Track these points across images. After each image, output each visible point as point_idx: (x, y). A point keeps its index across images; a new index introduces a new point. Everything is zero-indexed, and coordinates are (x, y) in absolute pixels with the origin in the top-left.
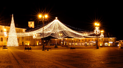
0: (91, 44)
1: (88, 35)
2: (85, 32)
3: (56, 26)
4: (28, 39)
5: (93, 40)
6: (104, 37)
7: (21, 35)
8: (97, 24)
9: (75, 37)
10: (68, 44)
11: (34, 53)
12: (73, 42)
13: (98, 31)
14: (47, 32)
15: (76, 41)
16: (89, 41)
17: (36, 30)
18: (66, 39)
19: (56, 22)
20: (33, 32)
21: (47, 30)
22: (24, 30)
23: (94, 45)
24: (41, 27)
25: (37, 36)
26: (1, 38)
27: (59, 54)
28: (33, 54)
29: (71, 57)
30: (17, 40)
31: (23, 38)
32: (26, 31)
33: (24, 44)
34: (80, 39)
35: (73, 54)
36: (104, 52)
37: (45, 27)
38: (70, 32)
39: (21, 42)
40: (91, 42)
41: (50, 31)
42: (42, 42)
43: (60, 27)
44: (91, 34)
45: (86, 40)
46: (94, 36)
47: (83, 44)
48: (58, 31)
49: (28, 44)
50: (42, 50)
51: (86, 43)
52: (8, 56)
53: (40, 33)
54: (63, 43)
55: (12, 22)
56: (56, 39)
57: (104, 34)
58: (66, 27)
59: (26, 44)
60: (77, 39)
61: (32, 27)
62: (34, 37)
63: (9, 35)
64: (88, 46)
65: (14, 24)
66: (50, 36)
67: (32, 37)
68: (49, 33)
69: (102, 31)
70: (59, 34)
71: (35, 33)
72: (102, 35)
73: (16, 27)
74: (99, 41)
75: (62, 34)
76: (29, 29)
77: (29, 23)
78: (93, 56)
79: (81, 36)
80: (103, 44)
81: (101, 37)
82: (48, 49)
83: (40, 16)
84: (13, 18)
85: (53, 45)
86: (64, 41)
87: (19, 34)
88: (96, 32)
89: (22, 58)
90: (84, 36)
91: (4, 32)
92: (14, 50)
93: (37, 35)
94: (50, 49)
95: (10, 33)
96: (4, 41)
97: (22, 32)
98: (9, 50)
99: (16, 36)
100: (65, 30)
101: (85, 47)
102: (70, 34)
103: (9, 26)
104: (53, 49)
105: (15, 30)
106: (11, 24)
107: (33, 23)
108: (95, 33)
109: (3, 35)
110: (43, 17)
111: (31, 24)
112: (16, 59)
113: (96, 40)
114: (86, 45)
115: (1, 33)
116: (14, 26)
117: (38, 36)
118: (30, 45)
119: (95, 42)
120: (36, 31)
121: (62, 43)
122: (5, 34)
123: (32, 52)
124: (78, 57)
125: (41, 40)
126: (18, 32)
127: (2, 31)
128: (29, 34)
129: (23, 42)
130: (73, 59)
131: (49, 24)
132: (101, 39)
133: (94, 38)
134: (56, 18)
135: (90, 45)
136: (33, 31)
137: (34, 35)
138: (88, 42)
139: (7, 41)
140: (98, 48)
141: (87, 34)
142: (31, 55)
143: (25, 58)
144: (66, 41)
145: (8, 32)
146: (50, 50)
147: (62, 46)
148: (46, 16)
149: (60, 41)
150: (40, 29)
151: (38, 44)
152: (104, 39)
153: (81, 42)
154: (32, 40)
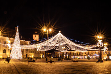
0: (94, 57)
1: (91, 48)
2: (88, 45)
3: (59, 40)
4: (32, 52)
5: (96, 53)
6: (108, 50)
7: (25, 47)
8: (99, 37)
9: (77, 50)
10: (71, 57)
11: (37, 65)
12: (75, 55)
13: (101, 44)
14: (51, 45)
15: (78, 54)
16: (92, 53)
17: (41, 42)
18: (69, 52)
19: (60, 35)
20: (38, 45)
21: (51, 43)
22: (28, 42)
23: (98, 59)
24: (46, 40)
25: (41, 49)
26: (3, 49)
27: (62, 67)
28: (36, 66)
29: (75, 70)
30: (21, 52)
31: (27, 50)
32: (30, 44)
33: (28, 57)
34: (83, 52)
35: (75, 67)
36: (109, 66)
37: (49, 41)
38: (73, 45)
39: (25, 54)
40: (94, 56)
41: (54, 44)
42: (46, 55)
43: (63, 41)
44: (94, 47)
45: (89, 53)
46: (97, 49)
47: (86, 57)
48: (62, 44)
49: (32, 57)
50: (46, 63)
51: (89, 56)
52: (11, 69)
53: (44, 46)
54: (66, 56)
55: (17, 34)
56: (59, 52)
57: (108, 47)
58: (69, 41)
59: (30, 57)
60: (79, 52)
61: (36, 40)
62: (38, 50)
63: (13, 47)
64: (91, 59)
65: (19, 37)
66: (53, 49)
67: (36, 49)
68: (53, 46)
69: (106, 44)
70: (63, 47)
71: (39, 46)
72: (106, 48)
73: (20, 39)
74: (102, 54)
75: (65, 48)
76: (33, 42)
77: (34, 36)
78: (97, 70)
79: (84, 50)
80: (107, 57)
81: (104, 50)
82: (51, 62)
83: (44, 30)
84: (18, 30)
85: (56, 58)
86: (67, 54)
87: (23, 46)
88: (99, 44)
89: (25, 71)
90: (87, 49)
91: (7, 44)
92: (17, 62)
93: (41, 47)
94: (54, 61)
95: (14, 45)
96: (7, 53)
97: (26, 44)
98: (12, 62)
99: (20, 48)
100: (68, 43)
101: (88, 60)
102: (73, 47)
103: (14, 37)
104: (56, 62)
105: (19, 42)
106: (16, 36)
107: (38, 36)
108: (98, 45)
109: (6, 47)
110: (48, 31)
111: (36, 37)
112: (18, 72)
113: (99, 53)
115: (4, 44)
116: (19, 38)
117: (42, 49)
118: (34, 58)
119: (98, 56)
120: (41, 44)
121: (65, 56)
122: (9, 45)
123: (36, 64)
124: (81, 71)
125: (45, 53)
126: (22, 44)
127: (5, 43)
128: (33, 47)
129: (27, 55)
130: (75, 73)
131: (53, 38)
132: (105, 52)
133: (97, 51)
134: (60, 32)
135: (93, 59)
136: (38, 43)
137: (38, 48)
138: (91, 55)
139: (10, 53)
140: (102, 61)
141: (89, 47)
142: (35, 68)
143: (28, 71)
144: (69, 54)
145: (12, 44)
146: (53, 63)
147: (65, 59)
148: (50, 30)
149: (63, 54)
150: (44, 42)
151: (41, 57)
152: (108, 52)
153: (84, 55)
154: (36, 53)
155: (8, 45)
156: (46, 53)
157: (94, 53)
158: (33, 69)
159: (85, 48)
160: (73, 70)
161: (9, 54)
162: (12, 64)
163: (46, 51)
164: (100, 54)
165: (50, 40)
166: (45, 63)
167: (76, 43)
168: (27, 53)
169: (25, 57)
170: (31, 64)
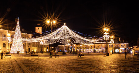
0: (100, 50)
1: (97, 41)
2: (94, 38)
3: (64, 33)
4: (35, 46)
5: (102, 46)
6: (115, 43)
7: (27, 40)
8: (106, 29)
9: (83, 44)
10: (76, 50)
11: (41, 60)
12: (81, 49)
13: (107, 37)
14: (55, 38)
15: (84, 47)
16: (98, 47)
17: (44, 35)
18: (74, 45)
19: (65, 27)
20: (41, 38)
21: (55, 36)
22: (30, 36)
23: (104, 52)
24: (49, 33)
25: (44, 42)
26: (3, 43)
27: (67, 61)
28: (39, 61)
29: (80, 64)
30: (23, 46)
31: (29, 44)
32: (33, 37)
34: (89, 45)
35: (81, 61)
36: (115, 59)
37: (53, 34)
38: (78, 38)
39: (27, 48)
40: (100, 49)
41: (58, 37)
42: (50, 48)
43: (68, 34)
44: (100, 40)
45: (95, 46)
46: (104, 42)
47: (92, 50)
48: (66, 37)
49: (35, 51)
51: (95, 49)
52: (12, 64)
53: (48, 40)
54: (72, 50)
55: (17, 26)
56: (64, 46)
57: (114, 40)
58: (75, 34)
59: (33, 50)
60: (85, 45)
61: (39, 33)
62: (42, 43)
63: (13, 41)
64: (97, 52)
65: (20, 29)
66: (58, 42)
67: (39, 43)
68: (57, 39)
69: (112, 37)
70: (68, 41)
71: (43, 40)
72: (112, 41)
74: (109, 47)
75: (70, 41)
76: (36, 35)
77: (37, 28)
78: (103, 63)
79: (89, 43)
80: (113, 50)
81: (111, 43)
83: (48, 22)
84: (18, 22)
85: (61, 52)
86: (72, 47)
87: (25, 39)
88: (106, 37)
89: (27, 66)
90: (93, 42)
92: (19, 57)
93: (44, 41)
94: (58, 55)
95: (14, 39)
96: (7, 48)
97: (28, 37)
99: (22, 42)
100: (73, 36)
101: (94, 53)
102: (79, 40)
103: (14, 30)
104: (61, 56)
105: (20, 35)
106: (16, 28)
107: (40, 28)
108: (104, 38)
109: (6, 41)
110: (51, 23)
111: (39, 30)
112: (20, 67)
113: (105, 46)
114: (95, 52)
115: (3, 38)
116: (20, 31)
117: (46, 42)
119: (104, 49)
120: (44, 37)
121: (70, 49)
122: (9, 39)
123: (39, 59)
124: (87, 64)
125: (48, 47)
126: (24, 38)
127: (5, 36)
128: (35, 40)
129: (29, 49)
130: (81, 67)
131: (57, 30)
132: (111, 45)
133: (104, 44)
134: (65, 24)
135: (99, 52)
136: (41, 37)
137: (42, 41)
138: (97, 49)
139: (11, 47)
140: (108, 55)
141: (95, 40)
142: (38, 63)
143: (31, 66)
144: (74, 47)
145: (12, 37)
146: (57, 57)
147: (70, 53)
148: (55, 22)
149: (68, 47)
150: (47, 35)
151: (45, 51)
152: (114, 45)
153: (89, 48)
154: (39, 47)
155: (7, 38)
156: (50, 47)
157: (101, 46)
158: (36, 63)
159: (91, 42)
160: (78, 64)
161: (9, 48)
162: (12, 59)
163: (50, 45)
164: (107, 48)
165: (54, 32)
166: (49, 57)
167: (82, 36)
168: (29, 48)
169: (28, 51)
170: (34, 59)
